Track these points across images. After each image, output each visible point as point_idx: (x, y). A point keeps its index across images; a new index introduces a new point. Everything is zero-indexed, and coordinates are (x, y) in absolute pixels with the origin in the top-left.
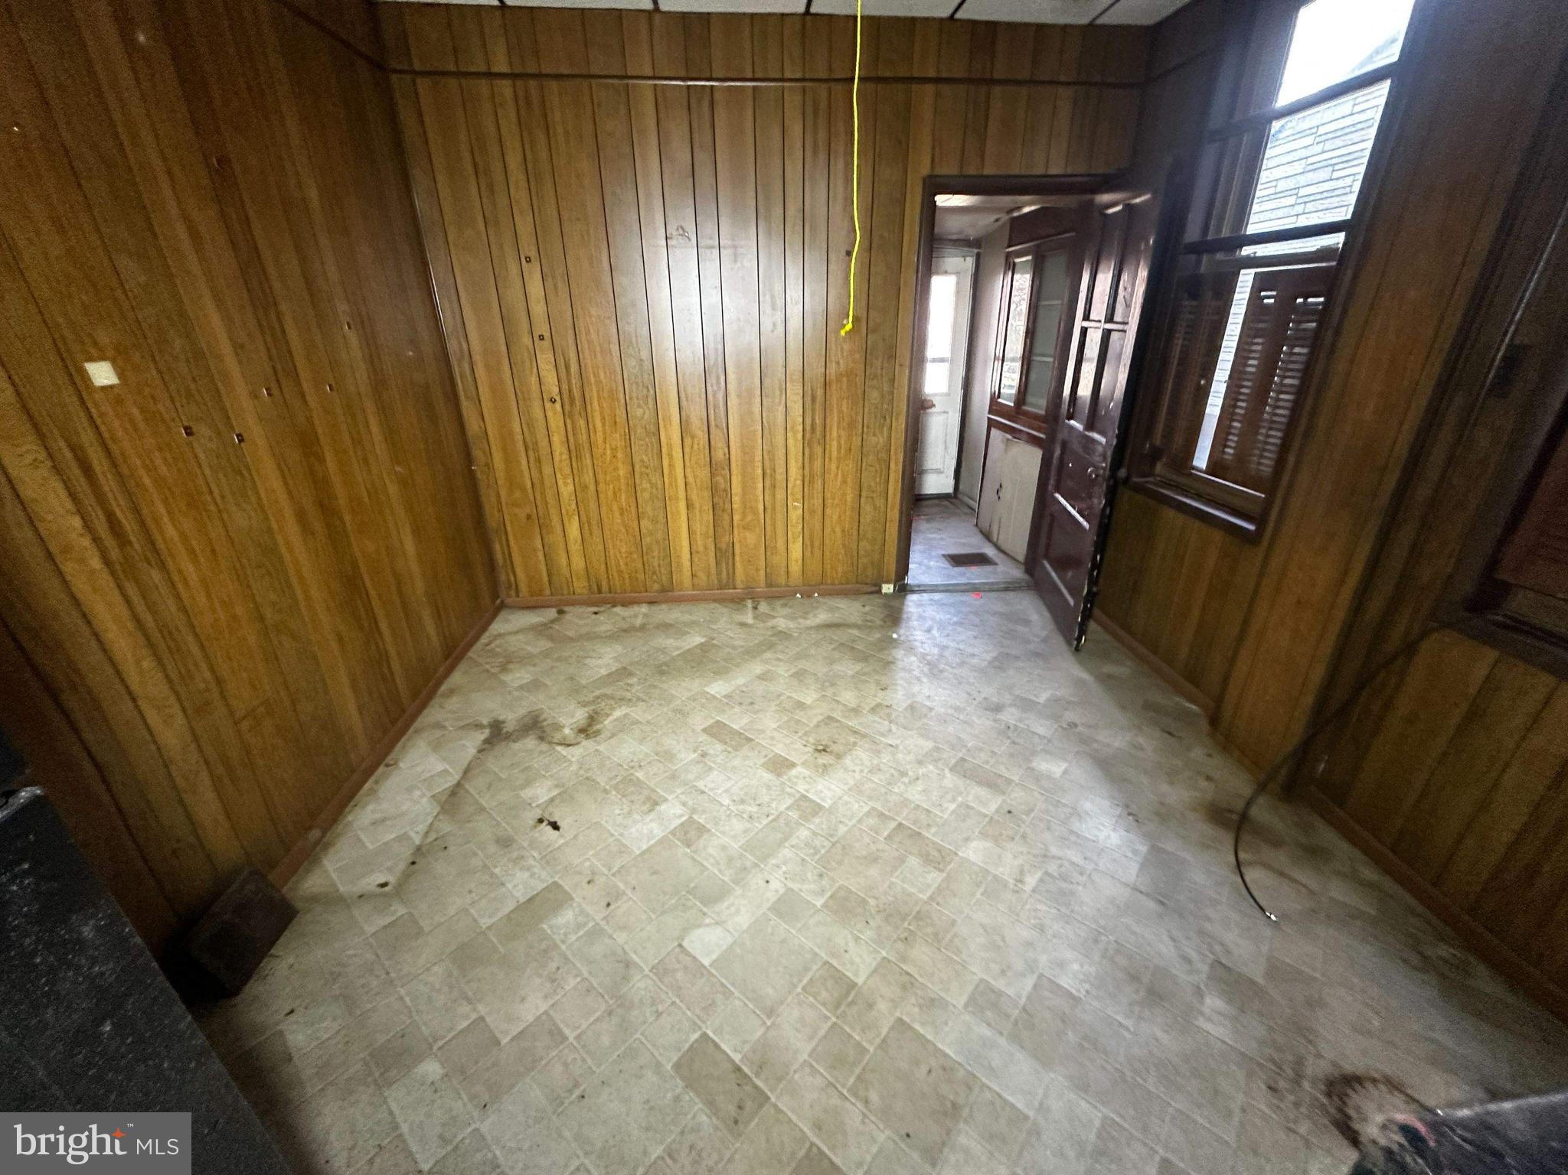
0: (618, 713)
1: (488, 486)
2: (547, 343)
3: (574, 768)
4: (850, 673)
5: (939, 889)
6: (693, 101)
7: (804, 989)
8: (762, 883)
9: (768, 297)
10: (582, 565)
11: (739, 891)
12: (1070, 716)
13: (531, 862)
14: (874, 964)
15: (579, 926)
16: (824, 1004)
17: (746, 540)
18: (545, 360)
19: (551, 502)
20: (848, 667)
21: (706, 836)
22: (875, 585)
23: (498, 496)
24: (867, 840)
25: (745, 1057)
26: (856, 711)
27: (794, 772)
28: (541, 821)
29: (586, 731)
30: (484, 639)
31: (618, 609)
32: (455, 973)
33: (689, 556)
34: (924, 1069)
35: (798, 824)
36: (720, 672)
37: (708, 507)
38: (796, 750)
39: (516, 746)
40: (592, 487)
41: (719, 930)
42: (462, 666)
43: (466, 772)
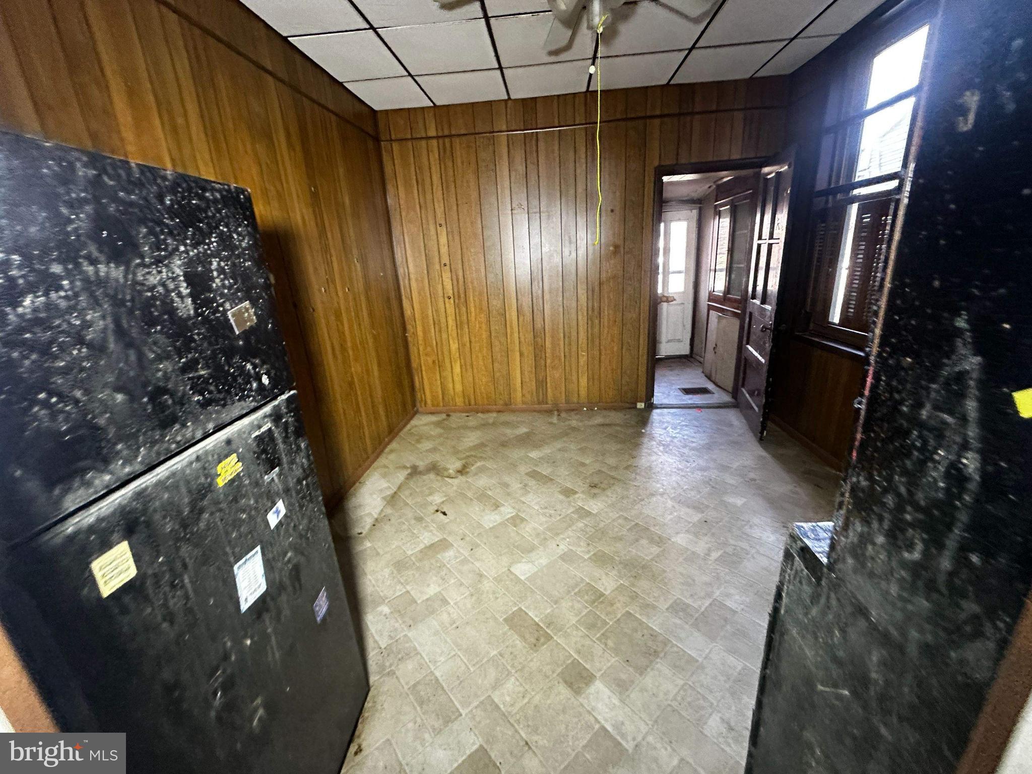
0: (479, 464)
1: (414, 345)
2: (448, 267)
3: (455, 488)
4: (613, 449)
5: (658, 556)
6: (527, 141)
7: (575, 594)
8: (555, 546)
9: (567, 238)
10: (461, 389)
11: (542, 548)
12: (752, 475)
13: (432, 528)
14: (615, 586)
15: (456, 557)
16: (587, 602)
17: (554, 375)
18: (447, 276)
19: (446, 353)
20: (613, 446)
21: (525, 522)
22: (632, 403)
23: (418, 349)
24: (616, 530)
25: (541, 620)
26: (616, 468)
27: (577, 496)
28: (437, 511)
29: (462, 472)
30: (408, 427)
31: (479, 415)
32: (395, 572)
33: (520, 385)
34: (640, 634)
35: (577, 520)
36: (537, 446)
37: (532, 357)
38: (580, 486)
39: (425, 477)
40: (468, 344)
41: (530, 565)
42: (397, 439)
43: (399, 488)
